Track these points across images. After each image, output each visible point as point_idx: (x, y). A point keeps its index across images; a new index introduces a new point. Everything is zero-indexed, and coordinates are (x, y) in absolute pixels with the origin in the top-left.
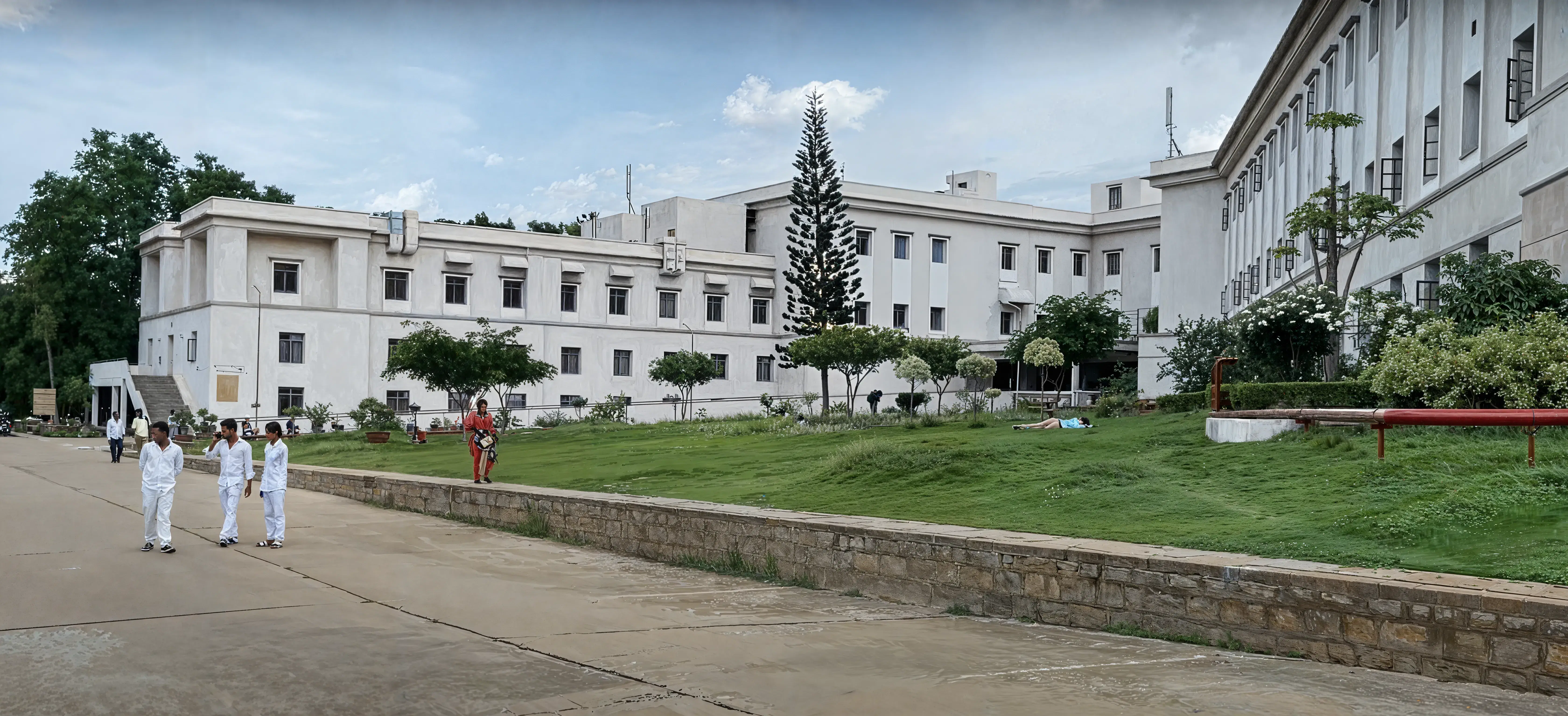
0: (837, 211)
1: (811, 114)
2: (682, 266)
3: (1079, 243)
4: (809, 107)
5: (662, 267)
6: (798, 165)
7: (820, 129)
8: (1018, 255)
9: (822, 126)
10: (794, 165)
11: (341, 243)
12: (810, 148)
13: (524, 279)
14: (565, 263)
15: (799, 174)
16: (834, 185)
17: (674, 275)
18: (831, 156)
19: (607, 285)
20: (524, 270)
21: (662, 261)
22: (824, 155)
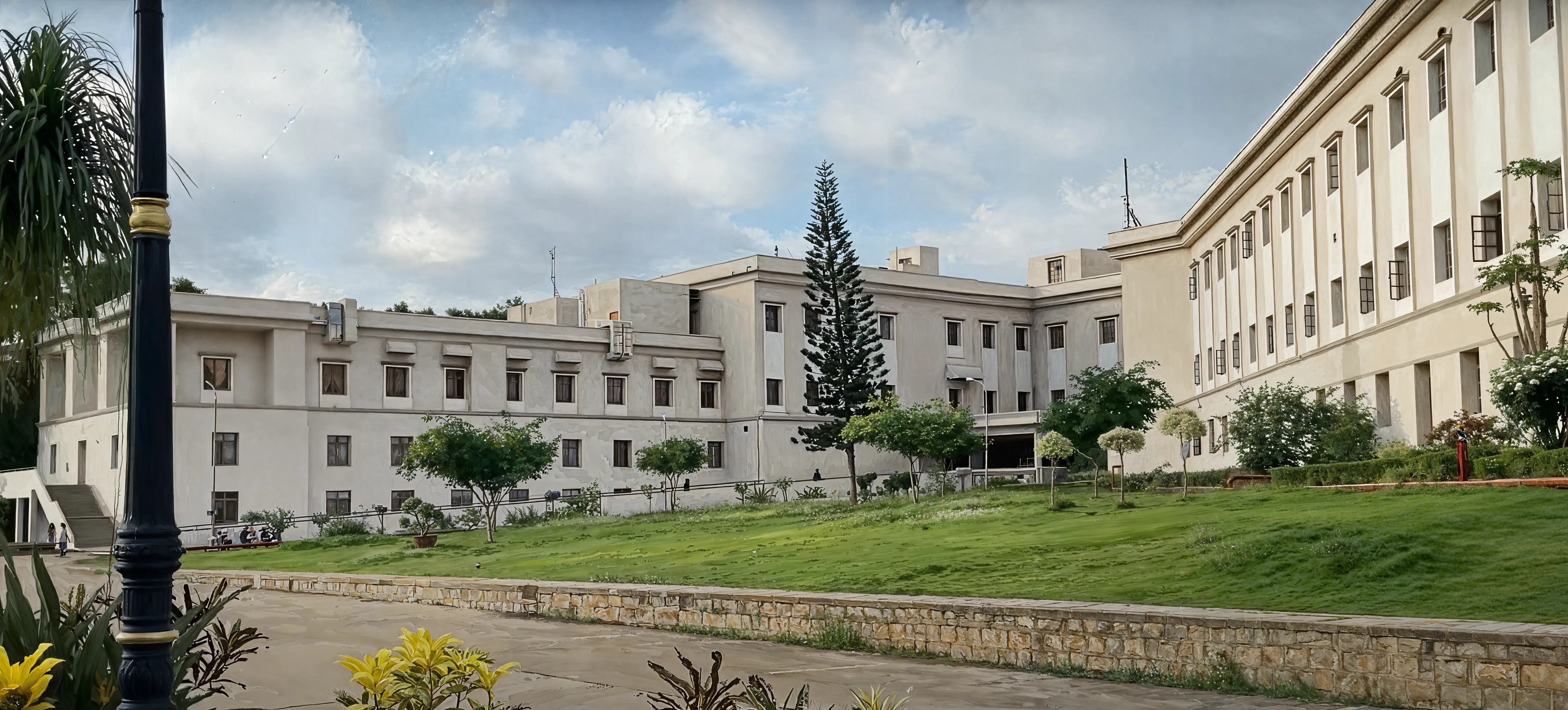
0: (855, 285)
1: (820, 185)
2: (629, 351)
3: (1021, 318)
4: (820, 178)
5: (609, 351)
6: (810, 239)
7: (832, 201)
8: (963, 332)
9: (834, 197)
10: (807, 238)
11: (276, 335)
12: (823, 221)
13: (467, 368)
14: (510, 350)
15: (811, 246)
16: (850, 259)
17: (619, 360)
18: (846, 228)
19: (553, 372)
20: (468, 359)
21: (608, 345)
22: (837, 227)
